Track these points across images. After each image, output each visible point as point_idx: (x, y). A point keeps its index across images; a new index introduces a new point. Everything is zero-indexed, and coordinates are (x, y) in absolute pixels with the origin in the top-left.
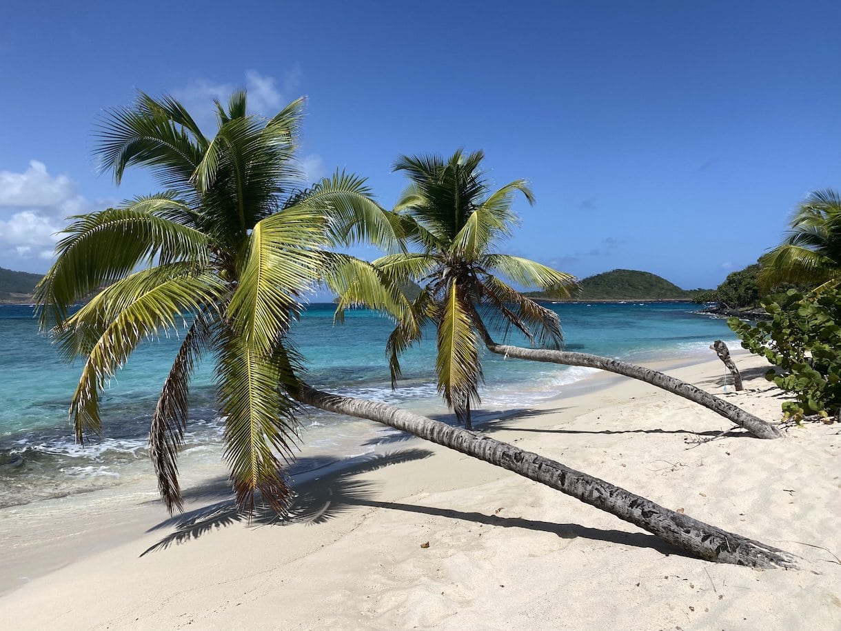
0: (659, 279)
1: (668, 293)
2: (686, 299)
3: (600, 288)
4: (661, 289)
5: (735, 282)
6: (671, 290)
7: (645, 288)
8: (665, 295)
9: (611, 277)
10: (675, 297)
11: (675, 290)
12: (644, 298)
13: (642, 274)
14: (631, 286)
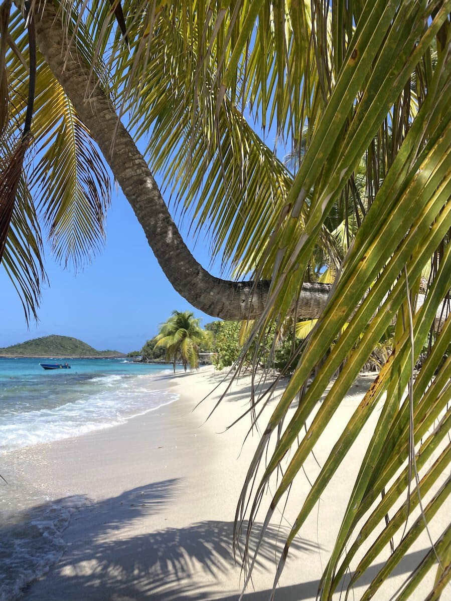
0: (81, 343)
1: (88, 352)
2: (100, 357)
3: (40, 348)
4: (84, 349)
5: (151, 345)
6: (89, 351)
7: (72, 348)
8: (85, 354)
9: (49, 340)
10: (91, 355)
11: (92, 350)
12: (71, 355)
13: (71, 339)
14: (62, 346)
